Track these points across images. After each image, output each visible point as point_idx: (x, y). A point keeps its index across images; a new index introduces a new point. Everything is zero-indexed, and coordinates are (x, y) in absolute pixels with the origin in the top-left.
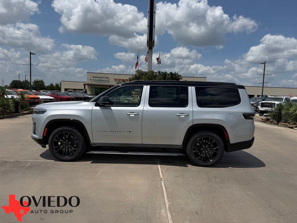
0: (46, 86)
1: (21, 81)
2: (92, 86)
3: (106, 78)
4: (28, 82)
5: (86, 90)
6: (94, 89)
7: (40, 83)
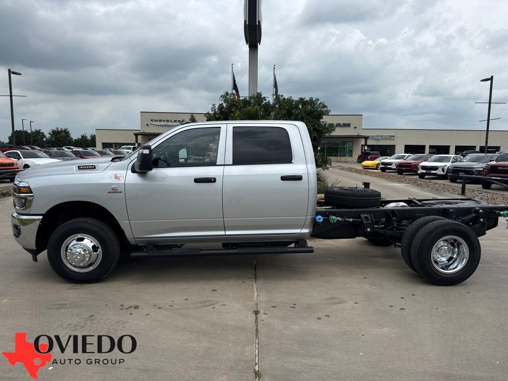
0: (74, 139)
3: (175, 121)
4: (40, 133)
7: (63, 134)
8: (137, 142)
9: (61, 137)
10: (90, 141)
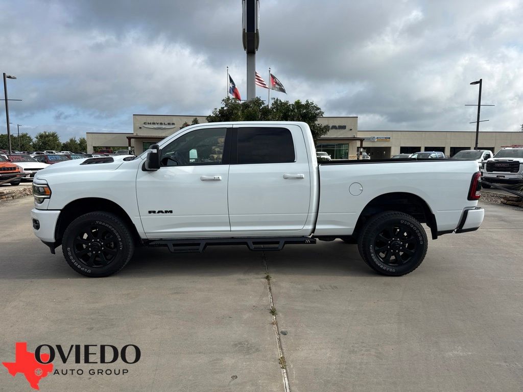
0: (62, 144)
2: (145, 141)
4: (27, 137)
6: (148, 147)
7: (51, 138)
8: (130, 145)
9: (49, 141)
10: (79, 144)
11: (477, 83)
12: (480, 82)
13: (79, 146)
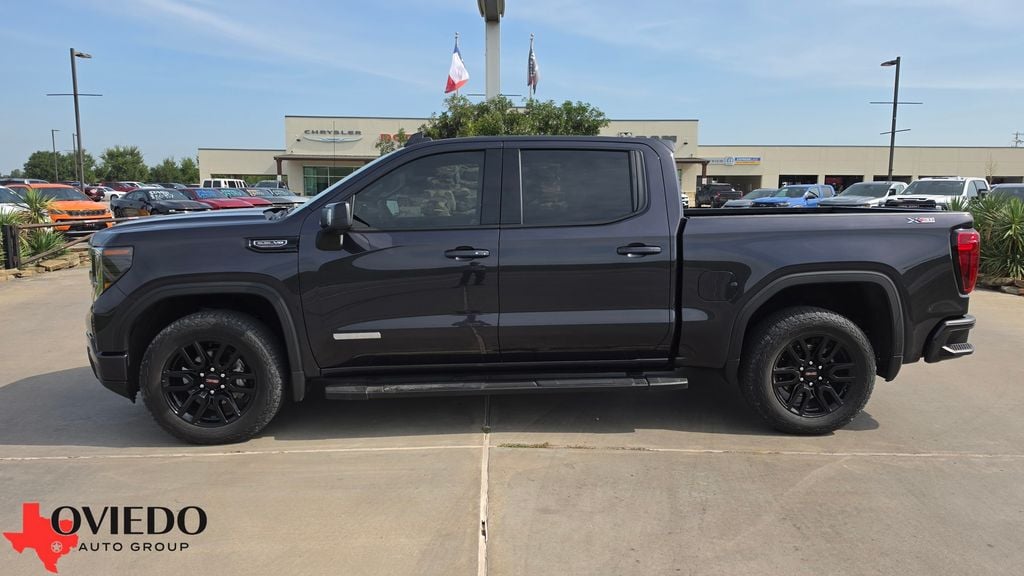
0: (149, 168)
1: (64, 153)
2: (306, 164)
3: (350, 133)
4: (85, 156)
5: (285, 177)
6: (312, 175)
7: (129, 157)
8: (280, 173)
9: (125, 163)
10: (182, 170)
11: (892, 63)
12: (897, 62)
13: (180, 173)
